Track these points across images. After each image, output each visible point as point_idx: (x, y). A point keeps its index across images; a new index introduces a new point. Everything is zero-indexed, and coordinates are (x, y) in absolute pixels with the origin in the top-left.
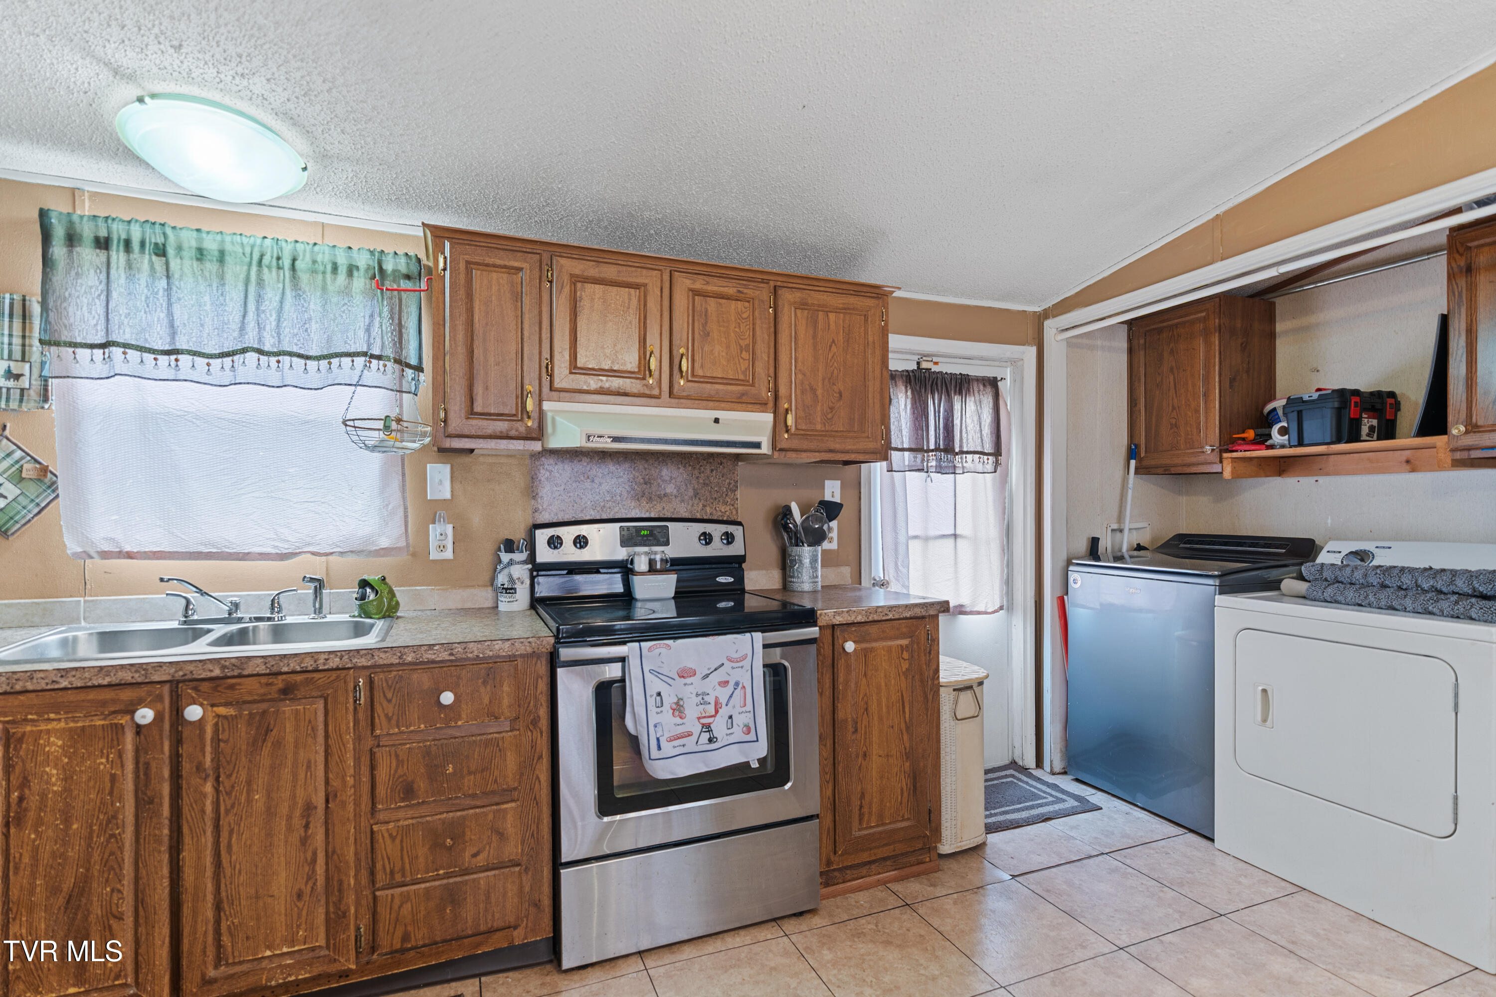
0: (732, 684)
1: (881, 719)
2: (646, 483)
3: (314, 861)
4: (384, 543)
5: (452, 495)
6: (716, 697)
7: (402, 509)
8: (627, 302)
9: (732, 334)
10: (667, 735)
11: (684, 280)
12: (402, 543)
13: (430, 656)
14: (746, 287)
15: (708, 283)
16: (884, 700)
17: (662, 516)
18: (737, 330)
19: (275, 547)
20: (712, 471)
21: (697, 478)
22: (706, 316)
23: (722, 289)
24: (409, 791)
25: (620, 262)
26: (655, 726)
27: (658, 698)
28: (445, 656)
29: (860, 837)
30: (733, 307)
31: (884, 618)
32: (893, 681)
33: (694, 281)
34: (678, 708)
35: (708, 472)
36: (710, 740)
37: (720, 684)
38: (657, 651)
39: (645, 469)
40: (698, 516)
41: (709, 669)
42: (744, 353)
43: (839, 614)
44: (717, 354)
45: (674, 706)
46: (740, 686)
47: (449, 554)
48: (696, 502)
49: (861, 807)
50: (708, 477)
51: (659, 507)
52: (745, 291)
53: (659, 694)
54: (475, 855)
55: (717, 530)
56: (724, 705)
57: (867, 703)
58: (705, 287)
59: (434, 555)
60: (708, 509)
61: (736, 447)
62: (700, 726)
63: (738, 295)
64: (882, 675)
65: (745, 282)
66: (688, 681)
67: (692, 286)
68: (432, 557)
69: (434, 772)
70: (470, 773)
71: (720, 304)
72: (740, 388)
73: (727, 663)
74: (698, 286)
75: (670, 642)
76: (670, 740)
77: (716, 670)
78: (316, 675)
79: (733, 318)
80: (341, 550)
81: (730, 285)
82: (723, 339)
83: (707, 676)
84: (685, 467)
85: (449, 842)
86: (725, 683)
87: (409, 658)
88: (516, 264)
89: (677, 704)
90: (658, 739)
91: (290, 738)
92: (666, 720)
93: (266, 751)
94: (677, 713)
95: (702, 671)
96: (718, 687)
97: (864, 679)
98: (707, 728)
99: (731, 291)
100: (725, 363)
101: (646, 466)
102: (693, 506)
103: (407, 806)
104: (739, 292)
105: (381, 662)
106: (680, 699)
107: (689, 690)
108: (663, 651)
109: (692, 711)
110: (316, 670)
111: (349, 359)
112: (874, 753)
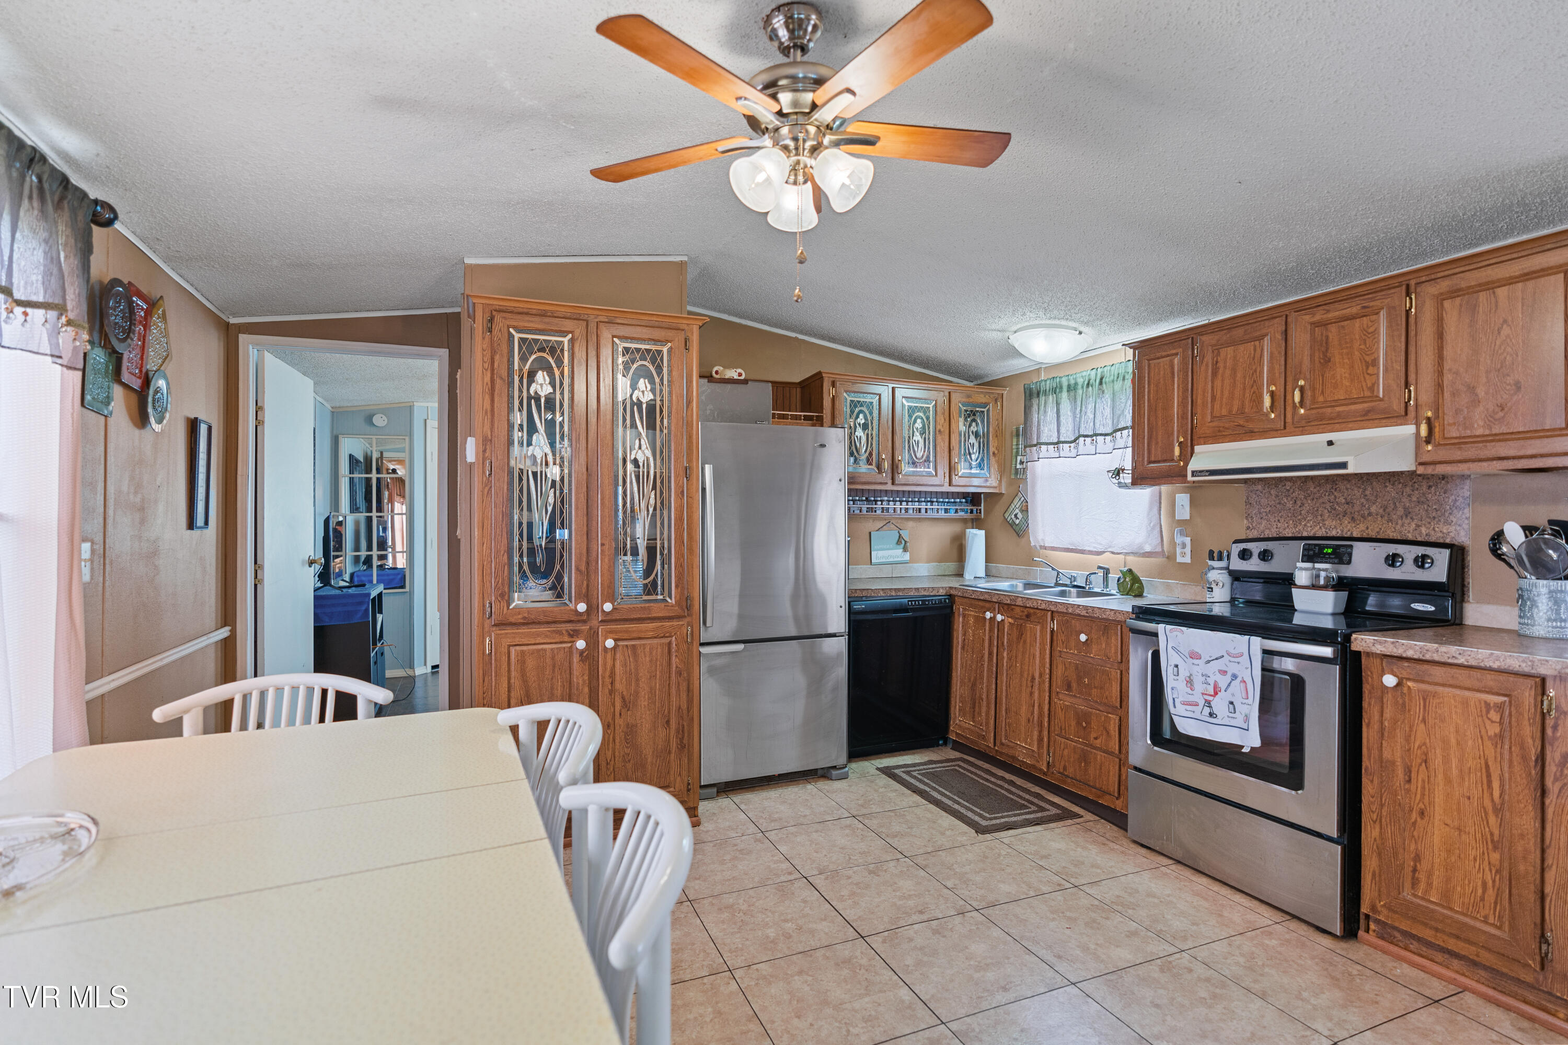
0: (1229, 674)
1: (1448, 781)
2: (1348, 503)
3: (1034, 706)
4: (1148, 548)
5: (1191, 517)
6: (1216, 681)
7: (1159, 526)
8: (1253, 352)
9: (1356, 353)
10: (1181, 699)
11: (1304, 317)
12: (1159, 549)
13: (1078, 611)
14: (1372, 300)
15: (1328, 311)
16: (1454, 763)
17: (1365, 535)
18: (1363, 347)
19: (1094, 547)
20: (1430, 487)
21: (1409, 496)
22: (1327, 343)
23: (1344, 311)
24: (1069, 687)
25: (1250, 322)
26: (1172, 689)
27: (1176, 669)
28: (1084, 613)
29: (1412, 903)
30: (1357, 325)
31: (1450, 661)
32: (1470, 743)
33: (1314, 315)
34: (1190, 682)
35: (1424, 488)
36: (1211, 715)
37: (1220, 671)
38: (1175, 633)
39: (1347, 489)
40: (1410, 537)
41: (1210, 657)
42: (1371, 368)
43: (1380, 643)
44: (1339, 377)
45: (1188, 679)
46: (1239, 679)
47: (1187, 559)
48: (1407, 521)
49: (1415, 870)
50: (1424, 494)
51: (1362, 527)
52: (1371, 304)
53: (1177, 666)
54: (1096, 738)
55: (1409, 553)
56: (1223, 690)
57: (1426, 754)
58: (1325, 316)
59: (1179, 559)
60: (1424, 530)
61: (1318, 469)
62: (1204, 701)
63: (1364, 311)
64: (1452, 729)
65: (1370, 296)
66: (1196, 662)
67: (1312, 320)
68: (1178, 560)
69: (1079, 680)
70: (1095, 687)
71: (1343, 327)
72: (1366, 405)
73: (1226, 656)
74: (1317, 318)
75: (1184, 629)
76: (1184, 703)
77: (1217, 659)
78: (1038, 611)
79: (1357, 337)
80: (1125, 551)
81: (1354, 304)
82: (1346, 361)
83: (1208, 662)
84: (1393, 485)
85: (1084, 724)
86: (1224, 673)
87: (1070, 611)
88: (1174, 351)
89: (1189, 677)
90: (1174, 699)
91: (1028, 641)
92: (1181, 685)
93: (1021, 644)
94: (1189, 685)
95: (1205, 657)
96: (1217, 673)
97: (1422, 726)
98: (1208, 704)
99: (1354, 310)
100: (1348, 384)
101: (1348, 486)
102: (1403, 525)
103: (1068, 695)
104: (1364, 307)
105: (1060, 610)
106: (1191, 675)
107: (1199, 668)
108: (1179, 634)
109: (1199, 687)
110: (1037, 609)
111: (1103, 438)
112: (1437, 817)
